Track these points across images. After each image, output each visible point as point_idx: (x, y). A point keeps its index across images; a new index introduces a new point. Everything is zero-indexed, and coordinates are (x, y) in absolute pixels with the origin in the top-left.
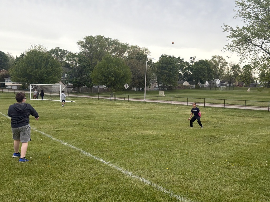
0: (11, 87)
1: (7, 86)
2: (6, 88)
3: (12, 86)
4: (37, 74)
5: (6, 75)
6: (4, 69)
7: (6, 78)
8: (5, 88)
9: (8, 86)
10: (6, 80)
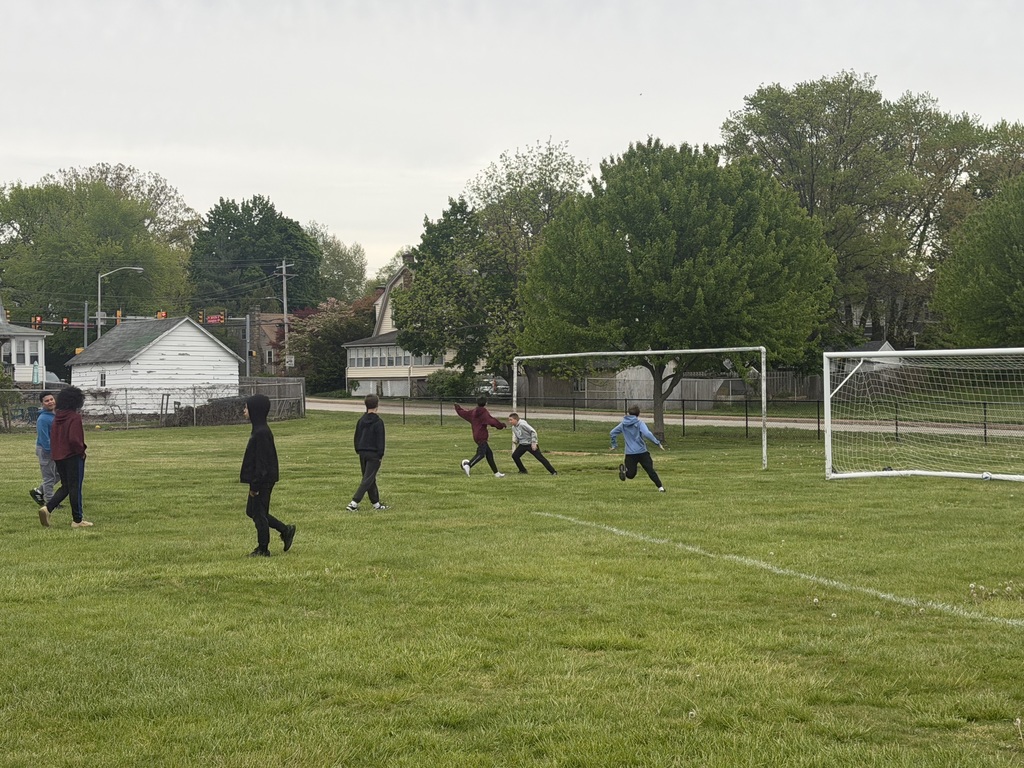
0: (379, 388)
1: (355, 383)
2: (354, 393)
3: (381, 381)
4: (700, 291)
5: (350, 325)
6: (333, 299)
7: (348, 341)
8: (349, 396)
9: (361, 383)
10: (352, 355)
